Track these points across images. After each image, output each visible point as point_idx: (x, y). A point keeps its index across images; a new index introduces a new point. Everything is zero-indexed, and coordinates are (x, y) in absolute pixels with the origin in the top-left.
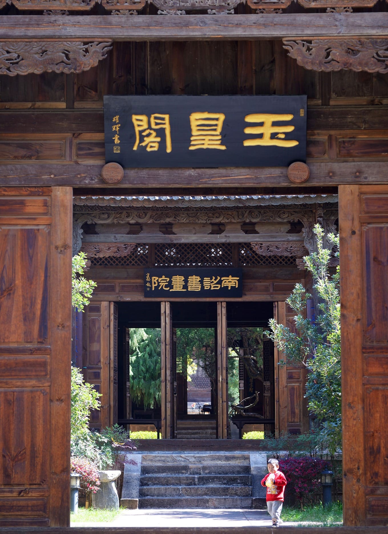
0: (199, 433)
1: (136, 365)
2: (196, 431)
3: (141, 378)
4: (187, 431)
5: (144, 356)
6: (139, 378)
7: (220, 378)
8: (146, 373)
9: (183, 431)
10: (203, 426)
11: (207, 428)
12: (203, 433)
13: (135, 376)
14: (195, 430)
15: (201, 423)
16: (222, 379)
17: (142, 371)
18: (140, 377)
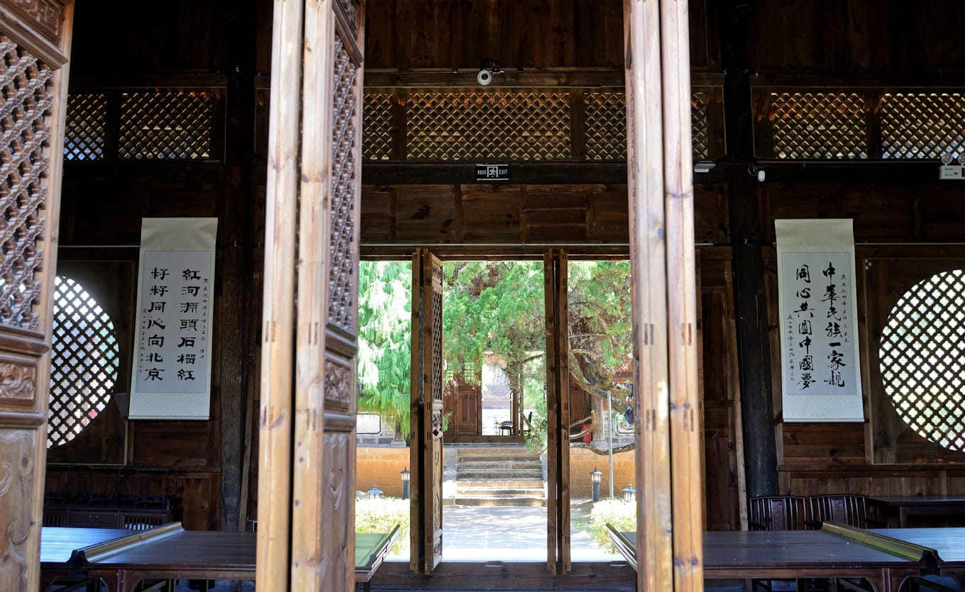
0: (497, 466)
1: (387, 364)
2: (492, 463)
3: (395, 388)
4: (479, 462)
5: (400, 348)
6: (391, 388)
7: (654, 400)
8: (404, 379)
9: (474, 463)
10: (502, 455)
11: (508, 459)
12: (502, 466)
13: (383, 385)
14: (491, 460)
15: (499, 451)
16: (670, 406)
17: (397, 375)
18: (393, 386)
